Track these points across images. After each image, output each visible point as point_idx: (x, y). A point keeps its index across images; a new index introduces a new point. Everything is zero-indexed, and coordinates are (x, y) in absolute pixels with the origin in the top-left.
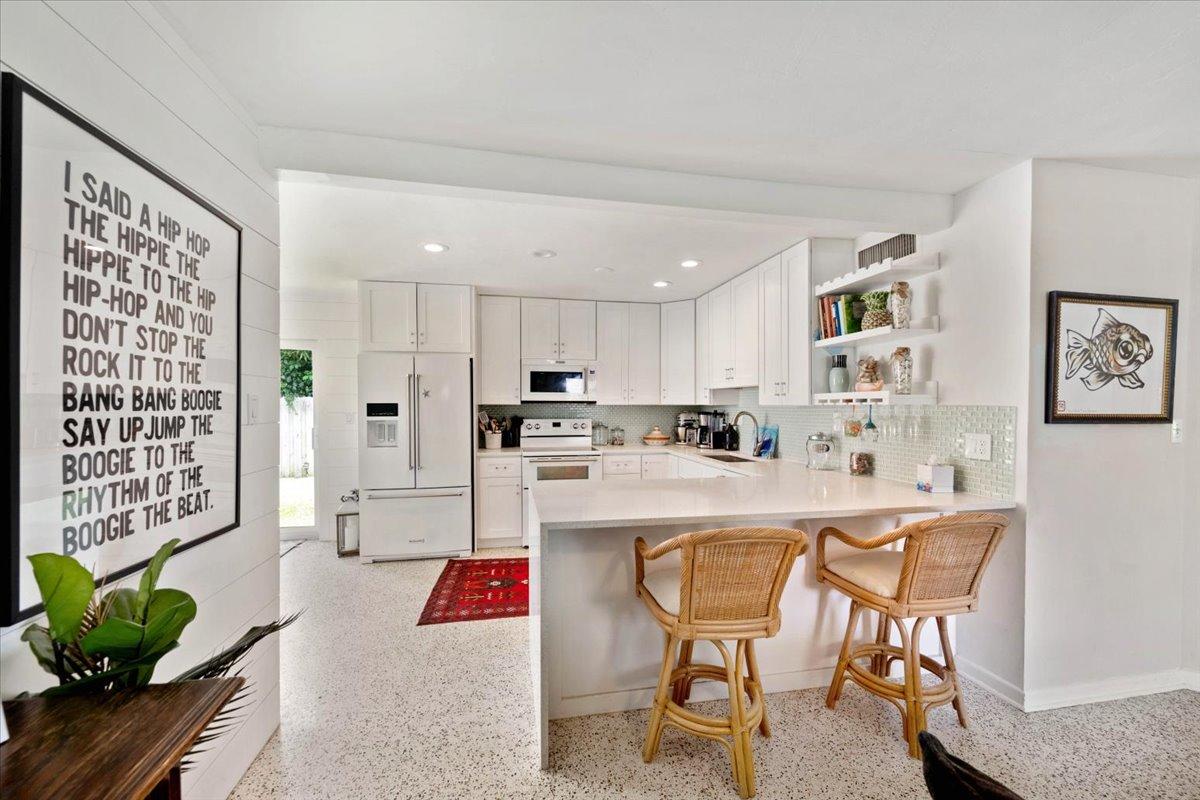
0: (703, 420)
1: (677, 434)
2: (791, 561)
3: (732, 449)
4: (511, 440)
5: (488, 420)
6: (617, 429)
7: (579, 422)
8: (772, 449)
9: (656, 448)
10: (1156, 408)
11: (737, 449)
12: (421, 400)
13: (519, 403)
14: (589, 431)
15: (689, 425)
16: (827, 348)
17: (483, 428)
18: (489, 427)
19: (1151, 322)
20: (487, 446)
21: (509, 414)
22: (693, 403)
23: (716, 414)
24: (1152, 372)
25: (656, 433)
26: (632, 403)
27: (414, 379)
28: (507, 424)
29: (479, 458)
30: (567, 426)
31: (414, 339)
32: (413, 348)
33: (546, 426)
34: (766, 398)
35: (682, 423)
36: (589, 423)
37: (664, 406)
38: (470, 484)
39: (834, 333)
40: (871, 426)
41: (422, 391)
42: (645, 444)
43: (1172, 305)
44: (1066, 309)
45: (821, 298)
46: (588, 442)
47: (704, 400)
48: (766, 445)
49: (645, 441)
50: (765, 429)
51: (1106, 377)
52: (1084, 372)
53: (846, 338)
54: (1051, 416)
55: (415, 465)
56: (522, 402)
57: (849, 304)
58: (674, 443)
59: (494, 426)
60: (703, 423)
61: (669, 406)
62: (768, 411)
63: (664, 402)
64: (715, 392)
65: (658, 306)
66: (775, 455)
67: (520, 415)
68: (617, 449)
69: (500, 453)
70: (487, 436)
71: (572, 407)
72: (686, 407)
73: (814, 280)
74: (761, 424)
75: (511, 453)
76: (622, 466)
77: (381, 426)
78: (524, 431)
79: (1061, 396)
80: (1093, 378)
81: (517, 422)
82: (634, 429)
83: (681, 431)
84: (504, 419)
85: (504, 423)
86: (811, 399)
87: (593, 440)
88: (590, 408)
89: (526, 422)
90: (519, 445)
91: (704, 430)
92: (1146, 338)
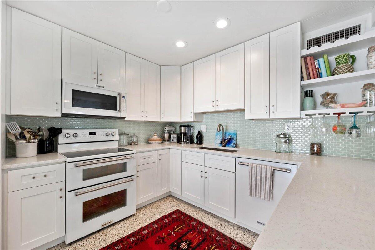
0: (183, 130)
5: (20, 130)
6: (134, 135)
7: (110, 131)
9: (156, 146)
13: (59, 116)
14: (117, 137)
17: (14, 139)
18: (22, 136)
20: (18, 155)
21: (46, 126)
23: (188, 126)
25: (155, 137)
26: (146, 119)
28: (45, 134)
30: (100, 134)
33: (83, 135)
35: (166, 131)
36: (116, 131)
39: (316, 75)
45: (304, 57)
47: (190, 118)
49: (148, 142)
53: (326, 79)
56: (62, 115)
59: (27, 136)
63: (163, 120)
66: (236, 146)
69: (35, 161)
70: (18, 146)
75: (48, 160)
76: (147, 159)
78: (61, 138)
81: (55, 132)
83: (166, 136)
85: (40, 133)
89: (64, 131)
90: (56, 151)
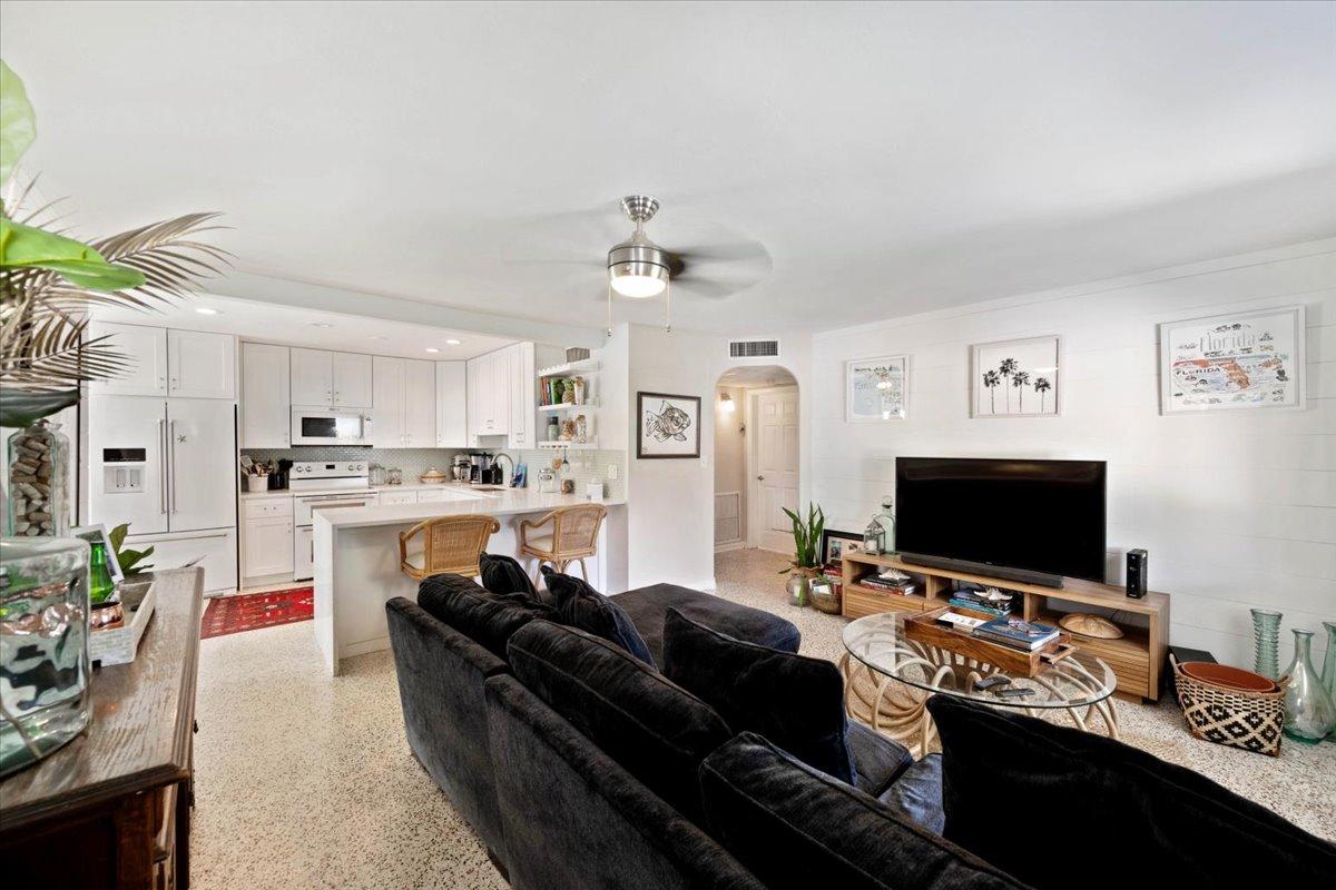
0: (474, 462)
1: (453, 473)
2: (488, 537)
3: (496, 483)
4: (278, 482)
5: (252, 464)
6: (396, 470)
7: (355, 464)
8: (522, 481)
9: (432, 485)
10: (693, 451)
11: (501, 483)
12: (175, 445)
13: (289, 447)
14: (365, 472)
15: (464, 465)
16: (548, 411)
17: (246, 473)
18: (254, 470)
19: (689, 408)
20: (251, 488)
21: (275, 458)
22: (465, 447)
23: (485, 455)
24: (690, 432)
25: (433, 473)
26: (409, 446)
27: (166, 426)
28: (275, 467)
29: (243, 500)
30: (341, 468)
31: (164, 383)
32: (164, 393)
33: (319, 469)
34: (512, 444)
35: (457, 463)
36: (365, 465)
37: (440, 450)
38: (235, 524)
39: (550, 403)
40: (566, 462)
41: (176, 436)
42: (422, 482)
43: (698, 399)
44: (645, 400)
45: (542, 378)
46: (364, 481)
47: (473, 445)
48: (518, 479)
49: (422, 479)
50: (519, 466)
51: (667, 435)
52: (656, 433)
53: (554, 407)
54: (640, 456)
55: (168, 509)
56: (292, 446)
57: (556, 385)
58: (450, 481)
59: (259, 469)
60: (474, 463)
61: (445, 450)
62: (520, 453)
63: (440, 446)
64: (481, 438)
65: (433, 364)
66: (525, 486)
67: (288, 458)
68: (394, 488)
69: (267, 495)
70: (252, 481)
71: (347, 451)
72: (461, 450)
73: (537, 366)
74: (516, 462)
75: (280, 496)
76: (399, 502)
77: (120, 471)
78: (293, 473)
79: (643, 445)
80: (661, 435)
81: (286, 465)
82: (410, 470)
83: (456, 470)
84: (270, 463)
85: (271, 466)
86: (537, 446)
87: (370, 480)
88: (366, 451)
89: (296, 465)
90: (288, 488)
91: (475, 468)
92: (687, 416)
